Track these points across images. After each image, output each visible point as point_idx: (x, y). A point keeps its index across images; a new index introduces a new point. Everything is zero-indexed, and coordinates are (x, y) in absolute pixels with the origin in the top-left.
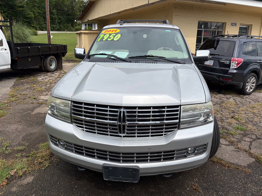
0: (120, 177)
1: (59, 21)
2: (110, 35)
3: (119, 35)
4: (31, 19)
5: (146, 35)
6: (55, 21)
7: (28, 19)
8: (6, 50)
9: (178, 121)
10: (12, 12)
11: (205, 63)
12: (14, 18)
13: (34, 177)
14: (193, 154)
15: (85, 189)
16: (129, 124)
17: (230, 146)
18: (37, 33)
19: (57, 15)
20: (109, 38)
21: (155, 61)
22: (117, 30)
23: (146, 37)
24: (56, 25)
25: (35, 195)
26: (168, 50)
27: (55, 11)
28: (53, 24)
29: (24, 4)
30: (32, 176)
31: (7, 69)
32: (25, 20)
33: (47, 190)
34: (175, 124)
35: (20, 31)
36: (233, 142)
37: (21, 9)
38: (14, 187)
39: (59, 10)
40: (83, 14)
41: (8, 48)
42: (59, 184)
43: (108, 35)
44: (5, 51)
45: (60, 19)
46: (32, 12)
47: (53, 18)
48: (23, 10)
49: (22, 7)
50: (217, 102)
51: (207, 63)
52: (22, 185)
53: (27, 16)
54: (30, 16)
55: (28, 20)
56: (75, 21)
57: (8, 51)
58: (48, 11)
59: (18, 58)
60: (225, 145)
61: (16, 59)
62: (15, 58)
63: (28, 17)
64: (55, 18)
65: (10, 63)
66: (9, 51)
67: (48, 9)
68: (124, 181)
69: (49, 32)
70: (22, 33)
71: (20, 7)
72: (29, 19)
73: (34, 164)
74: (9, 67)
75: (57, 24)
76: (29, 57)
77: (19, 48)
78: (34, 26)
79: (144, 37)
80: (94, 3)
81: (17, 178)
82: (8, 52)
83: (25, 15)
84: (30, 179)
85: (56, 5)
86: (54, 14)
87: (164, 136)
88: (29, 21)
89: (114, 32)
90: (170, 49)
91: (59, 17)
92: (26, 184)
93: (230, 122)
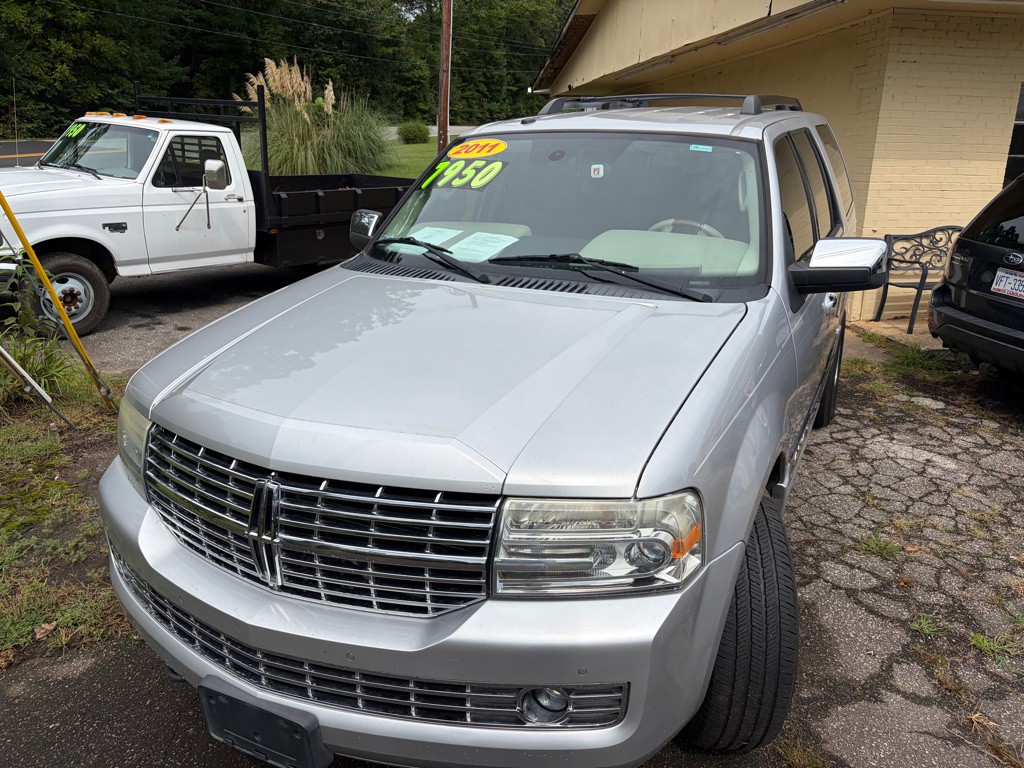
0: (255, 740)
1: (514, 89)
2: (469, 162)
3: (497, 166)
4: (418, 83)
5: (601, 167)
6: (498, 88)
7: (408, 85)
8: (240, 200)
9: (483, 560)
10: (361, 63)
11: (994, 286)
12: (364, 81)
13: (95, 663)
14: (558, 714)
15: (212, 747)
16: (284, 541)
17: (928, 705)
18: (429, 133)
19: (510, 65)
20: (460, 176)
21: (595, 278)
22: (497, 145)
23: (602, 174)
24: (502, 104)
25: (58, 724)
26: (694, 231)
27: (504, 53)
28: (491, 99)
29: (401, 33)
30: (93, 657)
31: (242, 264)
32: (399, 88)
33: (100, 719)
34: (473, 572)
35: (357, 132)
36: (957, 691)
37: (390, 50)
38: (20, 681)
39: (516, 50)
40: (556, 66)
41: (249, 195)
42: (147, 707)
43: (461, 164)
44: (240, 205)
45: (517, 80)
46: (424, 59)
47: (493, 77)
48: (394, 54)
49: (394, 42)
50: (1012, 477)
51: (1002, 284)
52: (45, 683)
53: (407, 75)
54: (417, 73)
55: (409, 89)
56: (529, 90)
57: (250, 204)
58: (448, 57)
59: (279, 227)
60: (907, 698)
61: (273, 232)
62: (269, 229)
63: (409, 79)
64: (501, 76)
65: (252, 244)
66: (252, 204)
67: (448, 50)
68: (270, 761)
69: (445, 132)
70: (365, 138)
71: (387, 43)
72: (413, 83)
73: (119, 616)
74: (250, 257)
75: (504, 100)
76: (319, 226)
77: (283, 195)
78: (427, 108)
79: (593, 175)
80: (592, 20)
81: (48, 654)
82: (248, 208)
83: (400, 71)
84: (79, 665)
85: (509, 32)
86: (497, 66)
87: (431, 614)
88: (413, 90)
89: (484, 154)
90: (705, 227)
91: (514, 75)
92: (57, 680)
93: (1009, 588)
